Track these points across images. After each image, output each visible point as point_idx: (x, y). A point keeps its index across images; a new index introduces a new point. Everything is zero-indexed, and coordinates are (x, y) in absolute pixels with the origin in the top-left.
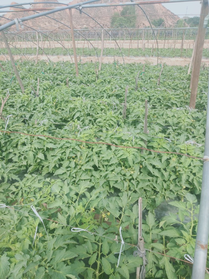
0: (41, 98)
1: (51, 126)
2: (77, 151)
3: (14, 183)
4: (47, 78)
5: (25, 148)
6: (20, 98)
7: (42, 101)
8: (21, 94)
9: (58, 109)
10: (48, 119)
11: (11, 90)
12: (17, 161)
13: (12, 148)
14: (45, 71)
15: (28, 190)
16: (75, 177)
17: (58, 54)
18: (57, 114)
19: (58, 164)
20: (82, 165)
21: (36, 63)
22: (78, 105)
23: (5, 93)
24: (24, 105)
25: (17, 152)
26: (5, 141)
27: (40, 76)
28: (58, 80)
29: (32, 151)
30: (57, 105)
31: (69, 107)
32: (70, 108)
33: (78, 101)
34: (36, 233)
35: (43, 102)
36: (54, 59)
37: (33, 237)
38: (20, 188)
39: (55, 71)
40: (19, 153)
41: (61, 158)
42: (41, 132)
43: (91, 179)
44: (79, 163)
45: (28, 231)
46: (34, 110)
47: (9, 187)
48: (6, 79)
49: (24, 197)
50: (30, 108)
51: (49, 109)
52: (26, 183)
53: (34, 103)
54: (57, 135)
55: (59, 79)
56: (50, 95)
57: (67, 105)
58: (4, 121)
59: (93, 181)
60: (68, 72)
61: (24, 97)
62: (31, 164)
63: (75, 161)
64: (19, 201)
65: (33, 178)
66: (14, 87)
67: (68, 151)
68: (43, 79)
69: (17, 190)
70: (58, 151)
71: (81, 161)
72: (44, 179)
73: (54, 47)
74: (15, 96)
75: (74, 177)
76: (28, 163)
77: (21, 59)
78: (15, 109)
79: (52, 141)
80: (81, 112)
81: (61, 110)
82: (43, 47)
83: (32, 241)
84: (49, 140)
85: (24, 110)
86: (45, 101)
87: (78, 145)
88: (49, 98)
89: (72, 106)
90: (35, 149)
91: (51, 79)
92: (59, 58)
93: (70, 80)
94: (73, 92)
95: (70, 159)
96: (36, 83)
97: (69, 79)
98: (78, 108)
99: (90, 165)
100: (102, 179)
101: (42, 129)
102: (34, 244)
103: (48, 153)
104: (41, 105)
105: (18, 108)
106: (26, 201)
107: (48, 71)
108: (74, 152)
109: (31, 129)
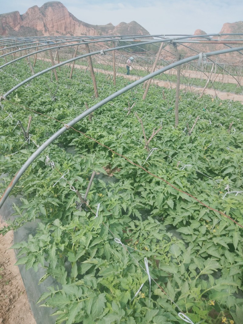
0: (193, 138)
1: (193, 173)
2: (215, 216)
3: (135, 220)
4: (207, 116)
5: (158, 188)
6: (170, 131)
7: (192, 141)
8: (173, 128)
9: (208, 156)
10: (193, 164)
11: (165, 121)
12: (145, 197)
13: (145, 181)
14: (206, 108)
15: (146, 235)
16: (201, 246)
17: (228, 91)
18: (203, 161)
19: (186, 221)
20: (215, 236)
21: (200, 97)
22: (235, 159)
23: (158, 123)
24: (172, 141)
25: (148, 188)
26: (142, 172)
27: (199, 113)
28: (219, 121)
29: (164, 193)
30: (208, 150)
31: (223, 157)
32: (223, 160)
33: (237, 154)
34: (139, 290)
35: (193, 143)
36: (222, 95)
37: (135, 293)
38: (139, 229)
39: (219, 110)
40: (150, 190)
41: (192, 216)
42: (180, 177)
43: (220, 259)
44: (211, 231)
45: (132, 283)
46: (180, 148)
47: (130, 222)
48: (163, 108)
49: (139, 241)
50: (177, 145)
51: (197, 153)
52: (146, 226)
53: (183, 141)
54: (197, 186)
55: (221, 120)
56: (205, 137)
57: (220, 154)
58: (148, 152)
59: (222, 262)
60: (234, 115)
61: (175, 132)
62: (157, 207)
63: (207, 226)
64: (134, 242)
65: (155, 225)
66: (168, 118)
67: (203, 212)
68: (201, 116)
69: (136, 229)
70: (191, 206)
71: (214, 230)
72: (165, 231)
73: (226, 82)
74: (166, 128)
75: (199, 245)
76: (155, 204)
77: (185, 89)
78: (162, 141)
79: (189, 192)
80: (235, 168)
81: (210, 158)
82: (214, 80)
83: (132, 297)
84: (185, 188)
85: (170, 146)
86: (195, 142)
87: (219, 209)
88: (201, 140)
89: (227, 158)
90: (167, 193)
91: (211, 119)
92: (228, 96)
93: (234, 125)
94: (233, 141)
95: (202, 221)
96: (193, 119)
97: (234, 123)
98: (233, 162)
99: (226, 241)
100: (236, 268)
101: (182, 174)
102: (133, 300)
103: (179, 204)
104: (190, 146)
105: (164, 142)
106: (139, 246)
107: (211, 109)
108: (211, 215)
109: (170, 169)
